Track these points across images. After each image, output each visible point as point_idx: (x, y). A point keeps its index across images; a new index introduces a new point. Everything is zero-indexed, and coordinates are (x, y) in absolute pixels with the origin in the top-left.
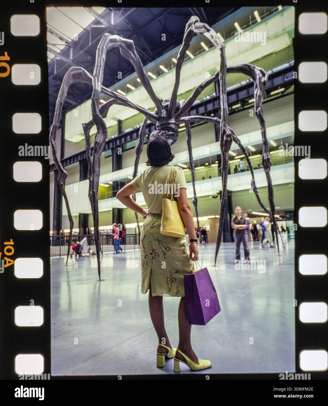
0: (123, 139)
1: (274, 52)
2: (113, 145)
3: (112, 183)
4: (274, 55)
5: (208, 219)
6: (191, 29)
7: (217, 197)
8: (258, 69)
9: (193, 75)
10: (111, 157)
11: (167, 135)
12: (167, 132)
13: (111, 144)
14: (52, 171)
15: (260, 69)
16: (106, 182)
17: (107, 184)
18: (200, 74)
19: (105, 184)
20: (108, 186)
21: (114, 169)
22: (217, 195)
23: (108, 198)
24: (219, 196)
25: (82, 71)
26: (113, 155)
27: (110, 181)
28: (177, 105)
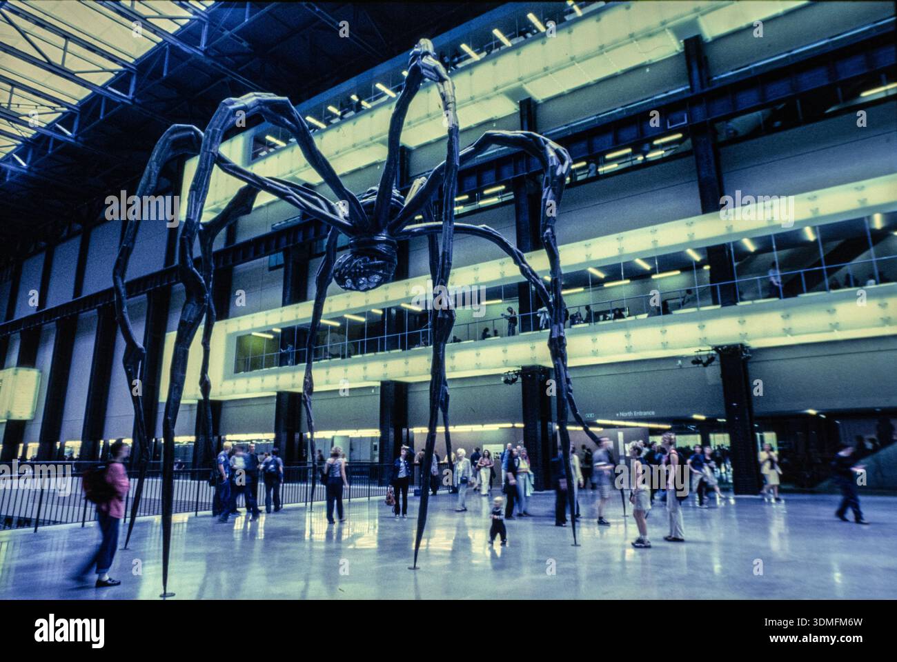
0: (312, 232)
1: (648, 63)
2: (287, 243)
3: (279, 331)
4: (648, 70)
5: (500, 428)
6: (416, 64)
7: (514, 381)
8: (552, 148)
9: (472, 98)
10: (282, 270)
11: (369, 267)
12: (368, 259)
13: (284, 240)
14: (144, 293)
15: (556, 146)
16: (266, 330)
17: (270, 332)
18: (488, 98)
19: (264, 332)
20: (271, 337)
21: (287, 300)
22: (515, 377)
23: (269, 365)
24: (520, 380)
25: (193, 133)
26: (285, 265)
27: (276, 326)
28: (393, 201)
